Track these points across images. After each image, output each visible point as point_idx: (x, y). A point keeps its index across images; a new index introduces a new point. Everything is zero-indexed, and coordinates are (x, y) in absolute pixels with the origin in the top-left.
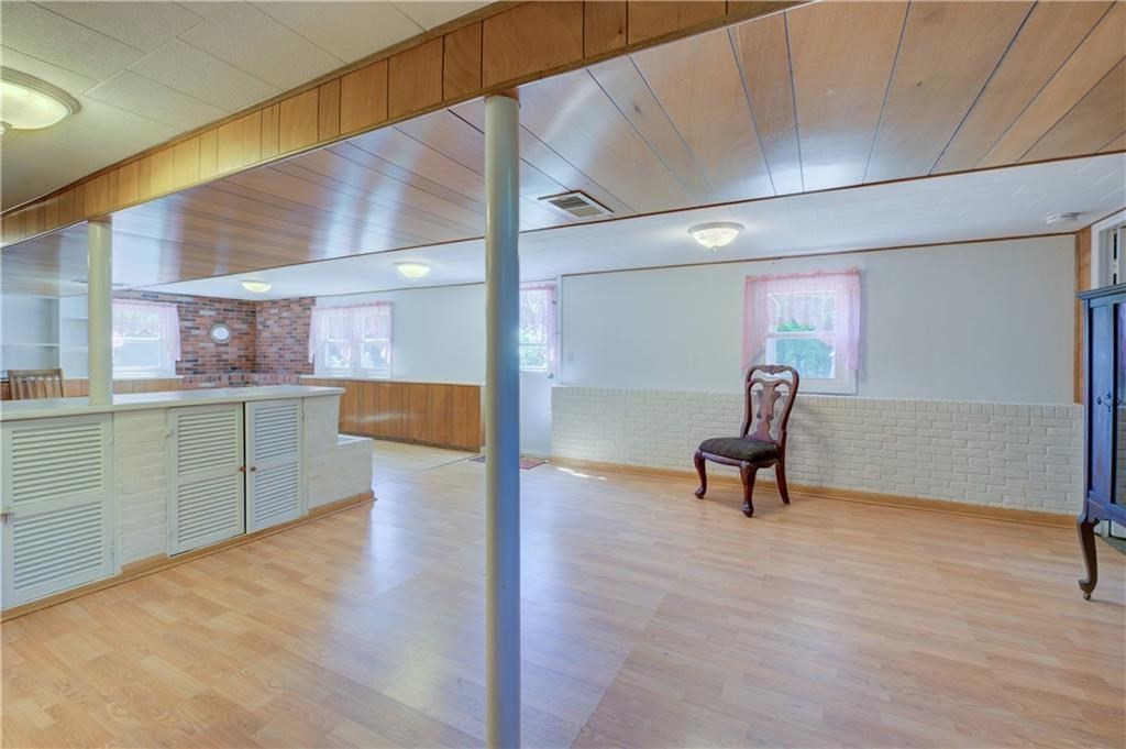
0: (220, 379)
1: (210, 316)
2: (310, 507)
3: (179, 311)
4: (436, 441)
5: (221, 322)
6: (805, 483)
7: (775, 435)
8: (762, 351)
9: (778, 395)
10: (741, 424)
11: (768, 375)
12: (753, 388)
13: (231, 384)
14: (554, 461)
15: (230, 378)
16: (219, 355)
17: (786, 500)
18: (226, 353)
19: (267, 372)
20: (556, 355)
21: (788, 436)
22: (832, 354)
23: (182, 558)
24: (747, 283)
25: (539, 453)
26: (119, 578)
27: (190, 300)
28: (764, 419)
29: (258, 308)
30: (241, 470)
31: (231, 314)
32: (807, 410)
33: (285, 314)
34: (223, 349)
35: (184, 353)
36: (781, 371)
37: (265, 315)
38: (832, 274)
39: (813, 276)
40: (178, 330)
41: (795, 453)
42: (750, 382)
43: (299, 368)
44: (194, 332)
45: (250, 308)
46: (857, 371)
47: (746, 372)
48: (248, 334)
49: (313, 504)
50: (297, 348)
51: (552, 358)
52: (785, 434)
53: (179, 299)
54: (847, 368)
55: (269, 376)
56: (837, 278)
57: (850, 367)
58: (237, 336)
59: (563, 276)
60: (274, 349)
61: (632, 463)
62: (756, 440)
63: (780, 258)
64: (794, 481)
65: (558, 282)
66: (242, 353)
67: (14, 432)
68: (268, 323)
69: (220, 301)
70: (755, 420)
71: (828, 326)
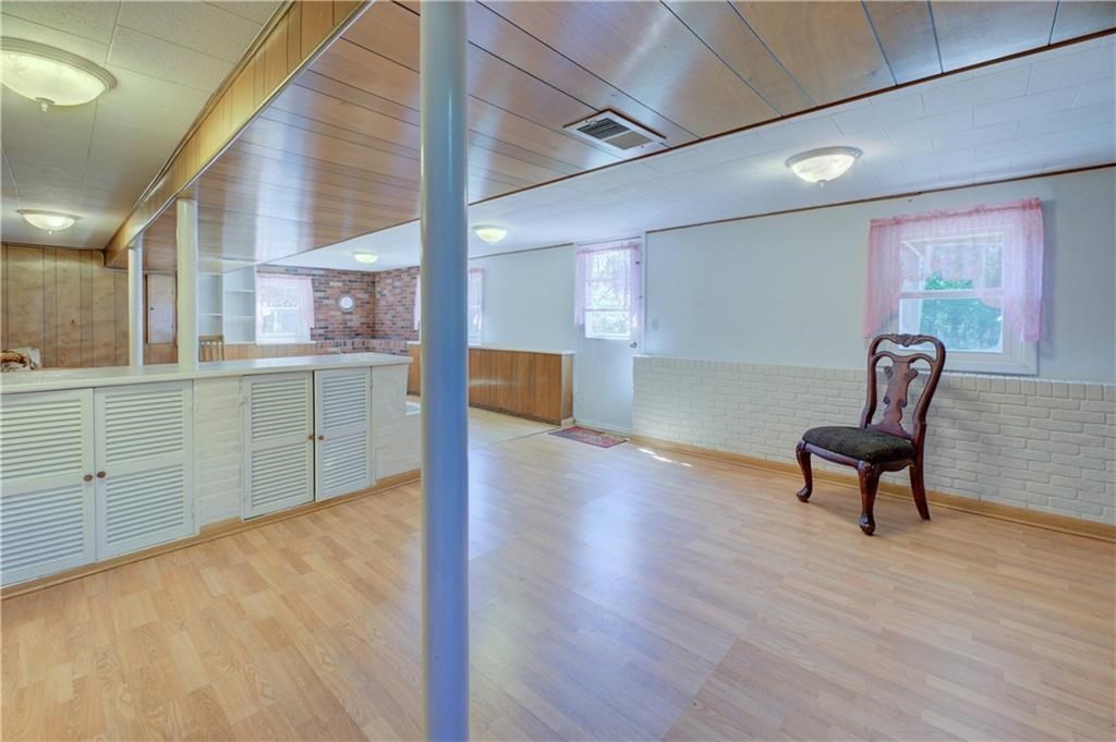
0: (345, 345)
1: (338, 287)
2: (378, 478)
3: (313, 283)
4: (519, 411)
5: (347, 292)
6: (954, 493)
7: (908, 425)
8: (894, 316)
9: (914, 374)
10: (861, 410)
11: (901, 347)
12: (878, 364)
13: (354, 349)
14: (638, 441)
15: (353, 344)
16: (345, 322)
17: (925, 515)
18: (351, 320)
19: (383, 338)
20: (640, 322)
21: (928, 428)
22: (1000, 319)
23: (254, 523)
24: (872, 228)
25: (623, 430)
26: (197, 538)
27: (322, 272)
28: (893, 403)
29: (377, 279)
30: (310, 438)
31: (355, 285)
32: (957, 393)
33: (397, 284)
34: (348, 317)
35: (317, 320)
36: (919, 342)
37: (382, 285)
38: (999, 209)
39: (969, 214)
40: (312, 300)
41: (939, 450)
42: (875, 357)
43: (407, 335)
44: (325, 302)
45: (370, 279)
46: (1038, 343)
47: (871, 341)
48: (368, 303)
49: (381, 474)
50: (406, 316)
51: (635, 324)
52: (923, 428)
53: (314, 272)
54: (1022, 339)
55: (383, 341)
56: (1007, 214)
57: (1028, 337)
58: (360, 304)
59: (648, 232)
60: (388, 317)
61: (720, 449)
62: (882, 432)
63: (920, 193)
64: (938, 489)
65: (643, 240)
66: (364, 320)
67: (107, 397)
68: (384, 292)
69: (346, 273)
70: (881, 406)
71: (996, 282)
